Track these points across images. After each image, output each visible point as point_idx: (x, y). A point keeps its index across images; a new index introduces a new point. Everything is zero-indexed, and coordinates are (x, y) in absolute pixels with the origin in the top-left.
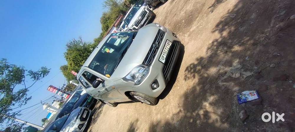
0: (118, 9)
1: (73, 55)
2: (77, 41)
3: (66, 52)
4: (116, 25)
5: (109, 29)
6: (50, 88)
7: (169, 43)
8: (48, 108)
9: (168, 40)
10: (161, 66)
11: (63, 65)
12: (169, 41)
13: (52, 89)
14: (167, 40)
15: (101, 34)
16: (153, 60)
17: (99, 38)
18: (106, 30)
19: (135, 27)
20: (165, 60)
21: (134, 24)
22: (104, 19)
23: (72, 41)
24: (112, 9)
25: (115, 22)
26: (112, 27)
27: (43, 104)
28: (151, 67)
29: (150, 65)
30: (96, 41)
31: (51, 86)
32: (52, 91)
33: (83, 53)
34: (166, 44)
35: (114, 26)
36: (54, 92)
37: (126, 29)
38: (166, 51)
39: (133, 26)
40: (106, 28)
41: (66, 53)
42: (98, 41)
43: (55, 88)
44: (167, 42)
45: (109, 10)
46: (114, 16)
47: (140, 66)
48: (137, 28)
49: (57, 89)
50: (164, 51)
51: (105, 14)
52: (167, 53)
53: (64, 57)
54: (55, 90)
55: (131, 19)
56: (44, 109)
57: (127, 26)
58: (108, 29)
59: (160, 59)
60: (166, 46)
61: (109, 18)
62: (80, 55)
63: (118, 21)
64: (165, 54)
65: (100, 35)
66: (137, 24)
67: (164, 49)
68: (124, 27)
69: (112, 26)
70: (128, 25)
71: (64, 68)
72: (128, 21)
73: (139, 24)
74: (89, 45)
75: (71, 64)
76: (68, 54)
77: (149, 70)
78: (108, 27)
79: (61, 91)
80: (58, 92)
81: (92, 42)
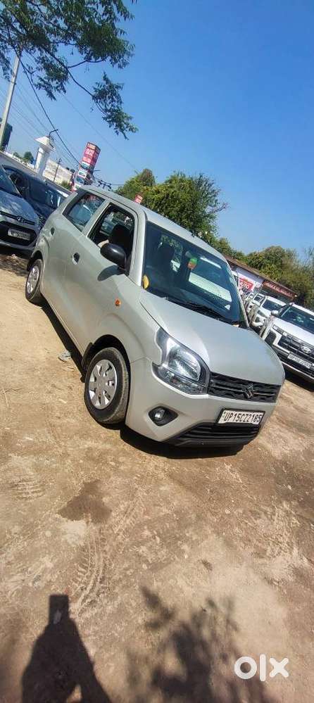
0: (308, 285)
1: (182, 195)
2: (216, 198)
3: (187, 177)
4: (268, 285)
5: (255, 271)
6: (93, 147)
7: (258, 419)
8: (41, 150)
9: (262, 414)
10: (209, 417)
11: (154, 174)
12: (261, 417)
13: (91, 153)
14: (264, 412)
15: (240, 254)
16: (222, 396)
17: (229, 249)
18: (251, 265)
19: (279, 337)
20: (225, 422)
21: (285, 335)
22: (279, 255)
23: (214, 187)
24: (305, 270)
25: (275, 281)
26: (261, 278)
27: (49, 137)
28: (206, 396)
29: (211, 391)
30: (221, 243)
31: (97, 150)
32: (85, 155)
33: (187, 217)
34: (256, 414)
35: (265, 281)
36: (85, 158)
37: (267, 312)
38: (243, 418)
39: (280, 331)
40: (255, 264)
41: (184, 176)
42: (222, 247)
43: (94, 160)
44: (259, 414)
45: (301, 265)
46: (288, 277)
47: (204, 369)
48: (276, 343)
49: (92, 165)
50: (242, 413)
51: (290, 255)
52: (239, 422)
53: (173, 174)
54: (89, 161)
55: (297, 323)
56: (38, 140)
57: (275, 316)
58: (255, 266)
59: (227, 412)
60: (252, 414)
61: (282, 266)
62: (182, 210)
63: (277, 290)
64: (237, 418)
65: (239, 251)
66: (287, 342)
67: (245, 413)
68: (269, 305)
69: (263, 275)
70: (279, 316)
71: (147, 178)
72: (290, 316)
73: (289, 349)
74: (209, 229)
75: (158, 192)
76: (182, 181)
77: (199, 394)
78: (260, 267)
79: (88, 176)
80: (86, 169)
81: (218, 236)
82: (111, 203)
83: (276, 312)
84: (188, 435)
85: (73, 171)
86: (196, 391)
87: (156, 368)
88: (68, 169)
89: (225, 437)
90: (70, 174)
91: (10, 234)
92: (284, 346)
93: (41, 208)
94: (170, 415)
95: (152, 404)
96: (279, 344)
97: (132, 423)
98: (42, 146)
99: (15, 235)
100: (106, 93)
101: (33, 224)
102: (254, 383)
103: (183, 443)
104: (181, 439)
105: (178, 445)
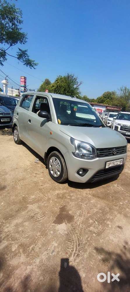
0: (125, 103)
1: (63, 84)
2: (77, 81)
3: (63, 77)
4: (108, 108)
5: (101, 104)
6: (23, 78)
7: (122, 162)
9: (123, 159)
10: (101, 167)
11: (50, 80)
13: (23, 80)
14: (123, 158)
15: (93, 99)
16: (104, 157)
17: (88, 99)
18: (99, 102)
19: (119, 127)
20: (108, 167)
21: (122, 125)
22: (109, 95)
23: (74, 77)
24: (121, 97)
25: (111, 106)
26: (105, 106)
27: (6, 79)
28: (98, 159)
29: (99, 156)
30: (84, 98)
31: (25, 78)
32: (21, 81)
33: (68, 92)
34: (120, 160)
35: (107, 107)
36: (21, 83)
37: (111, 119)
38: (115, 163)
39: (119, 124)
40: (100, 101)
41: (62, 77)
42: (85, 99)
43: (25, 82)
44: (121, 160)
45: (119, 96)
46: (116, 102)
47: (93, 148)
48: (119, 130)
49: (25, 85)
50: (114, 161)
51: (113, 93)
52: (114, 165)
53: (57, 77)
54: (23, 83)
55: (125, 119)
56: (1, 82)
57: (115, 119)
58: (101, 102)
59: (108, 162)
60: (119, 160)
61: (111, 99)
62: (65, 90)
63: (113, 109)
64: (113, 164)
65: (92, 98)
66: (123, 128)
67: (116, 161)
68: (111, 116)
69: (105, 105)
70: (117, 119)
71: (47, 82)
72: (121, 117)
73: (125, 130)
74: (78, 93)
75: (53, 86)
76: (61, 79)
77: (95, 158)
78: (103, 102)
79: (24, 89)
80: (23, 87)
81: (82, 95)
82: (36, 96)
83: (115, 117)
84: (95, 177)
85: (18, 89)
86: (93, 158)
87: (74, 154)
88: (16, 89)
89: (111, 173)
90: (17, 91)
91: (2, 121)
92: (123, 130)
93: (10, 107)
94: (85, 171)
95: (77, 169)
96: (120, 130)
97: (71, 179)
98: (4, 84)
99: (4, 121)
100: (22, 55)
101: (9, 114)
102: (115, 148)
103: (95, 180)
104: (93, 179)
105: (92, 182)
